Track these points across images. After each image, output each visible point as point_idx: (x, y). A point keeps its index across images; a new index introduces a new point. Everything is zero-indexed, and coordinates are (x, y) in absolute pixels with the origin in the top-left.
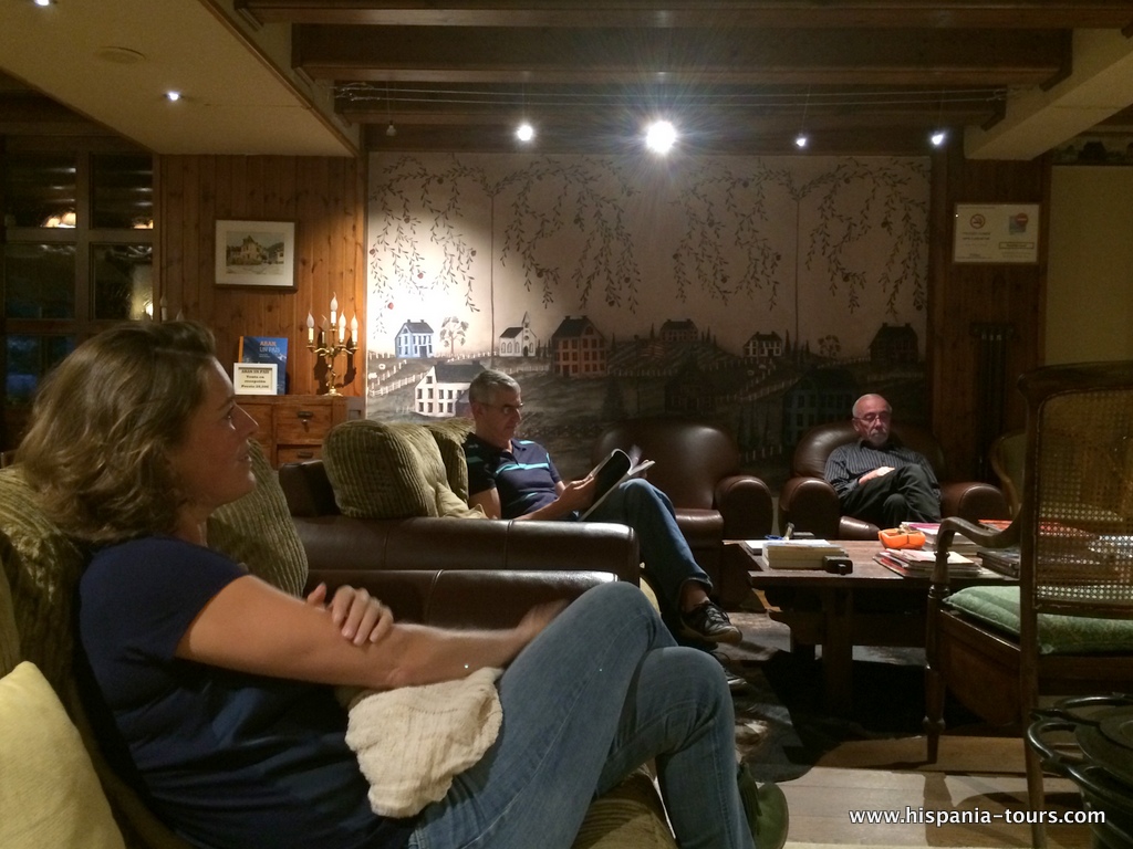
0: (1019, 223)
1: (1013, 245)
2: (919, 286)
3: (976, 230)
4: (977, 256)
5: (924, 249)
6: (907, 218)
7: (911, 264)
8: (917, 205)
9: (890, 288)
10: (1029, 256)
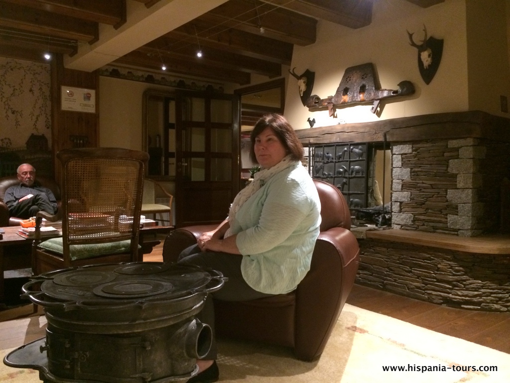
0: (88, 96)
1: (86, 105)
2: (48, 118)
3: (70, 98)
4: (71, 108)
5: (49, 103)
6: (41, 89)
7: (43, 109)
8: (45, 84)
9: (34, 118)
10: (92, 110)
